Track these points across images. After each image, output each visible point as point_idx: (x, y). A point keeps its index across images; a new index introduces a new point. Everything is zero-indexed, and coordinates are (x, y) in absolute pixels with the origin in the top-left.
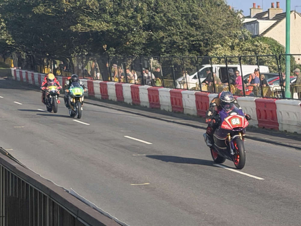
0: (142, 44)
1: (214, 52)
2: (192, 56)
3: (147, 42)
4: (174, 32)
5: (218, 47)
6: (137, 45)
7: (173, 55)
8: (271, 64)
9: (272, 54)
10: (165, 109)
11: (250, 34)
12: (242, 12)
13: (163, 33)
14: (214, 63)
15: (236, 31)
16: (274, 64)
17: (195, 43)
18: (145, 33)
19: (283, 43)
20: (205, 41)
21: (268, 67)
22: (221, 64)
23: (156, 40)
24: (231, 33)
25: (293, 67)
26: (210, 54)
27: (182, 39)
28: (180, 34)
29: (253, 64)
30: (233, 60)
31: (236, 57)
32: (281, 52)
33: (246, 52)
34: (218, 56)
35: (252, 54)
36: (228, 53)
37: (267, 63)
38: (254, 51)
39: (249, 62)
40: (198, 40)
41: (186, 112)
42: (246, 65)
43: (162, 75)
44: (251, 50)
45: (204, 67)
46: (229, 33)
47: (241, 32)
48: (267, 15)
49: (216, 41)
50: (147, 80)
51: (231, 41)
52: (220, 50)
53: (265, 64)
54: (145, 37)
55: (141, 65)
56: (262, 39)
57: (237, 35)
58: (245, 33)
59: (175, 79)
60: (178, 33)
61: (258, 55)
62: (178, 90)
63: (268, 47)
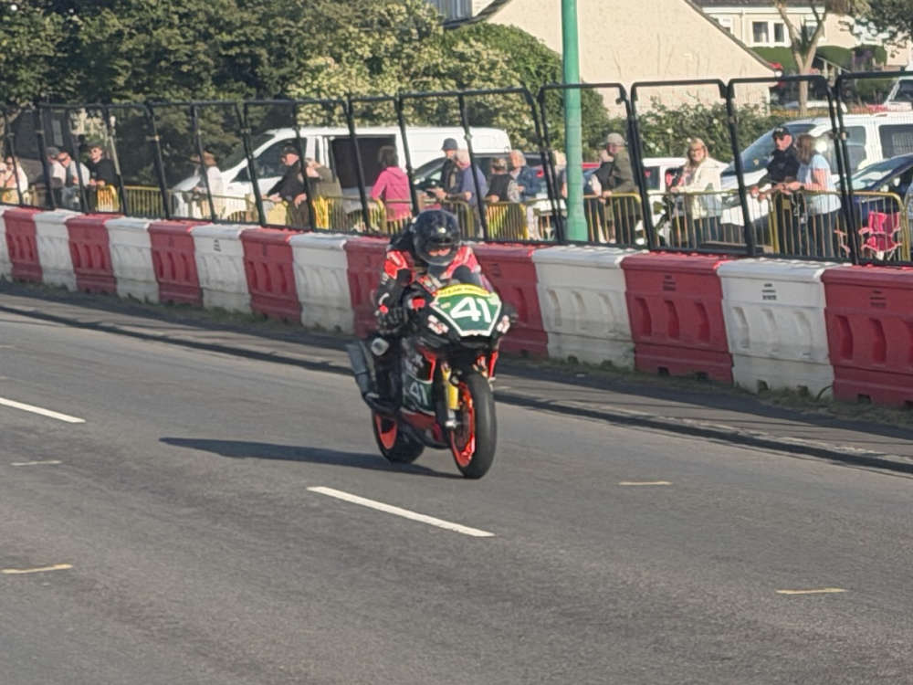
0: (41, 59)
1: (307, 84)
2: (227, 100)
3: (59, 55)
4: (158, 16)
5: (323, 64)
6: (24, 66)
7: (161, 96)
8: (515, 121)
9: (518, 86)
10: (135, 295)
11: (437, 15)
13: (118, 19)
14: (311, 122)
15: (386, 5)
16: (528, 122)
17: (238, 50)
18: (52, 20)
19: (554, 44)
20: (275, 45)
21: (508, 131)
22: (336, 125)
23: (96, 45)
24: (369, 13)
25: (596, 129)
26: (295, 91)
27: (191, 39)
28: (181, 21)
29: (452, 124)
30: (379, 111)
31: (390, 98)
32: (554, 76)
33: (425, 79)
34: (324, 97)
35: (447, 86)
36: (361, 87)
37: (505, 116)
38: (454, 74)
39: (436, 115)
40: (248, 42)
41: (210, 301)
42: (425, 126)
43: (118, 172)
44: (442, 71)
45: (272, 136)
46: (359, 14)
47: (404, 9)
49: (315, 42)
50: (66, 191)
51: (371, 41)
52: (328, 74)
53: (495, 123)
54: (52, 33)
55: (39, 136)
56: (482, 33)
57: (389, 18)
58: (420, 12)
59: (166, 185)
60: (176, 17)
61: (467, 90)
62: (180, 224)
63: (504, 61)
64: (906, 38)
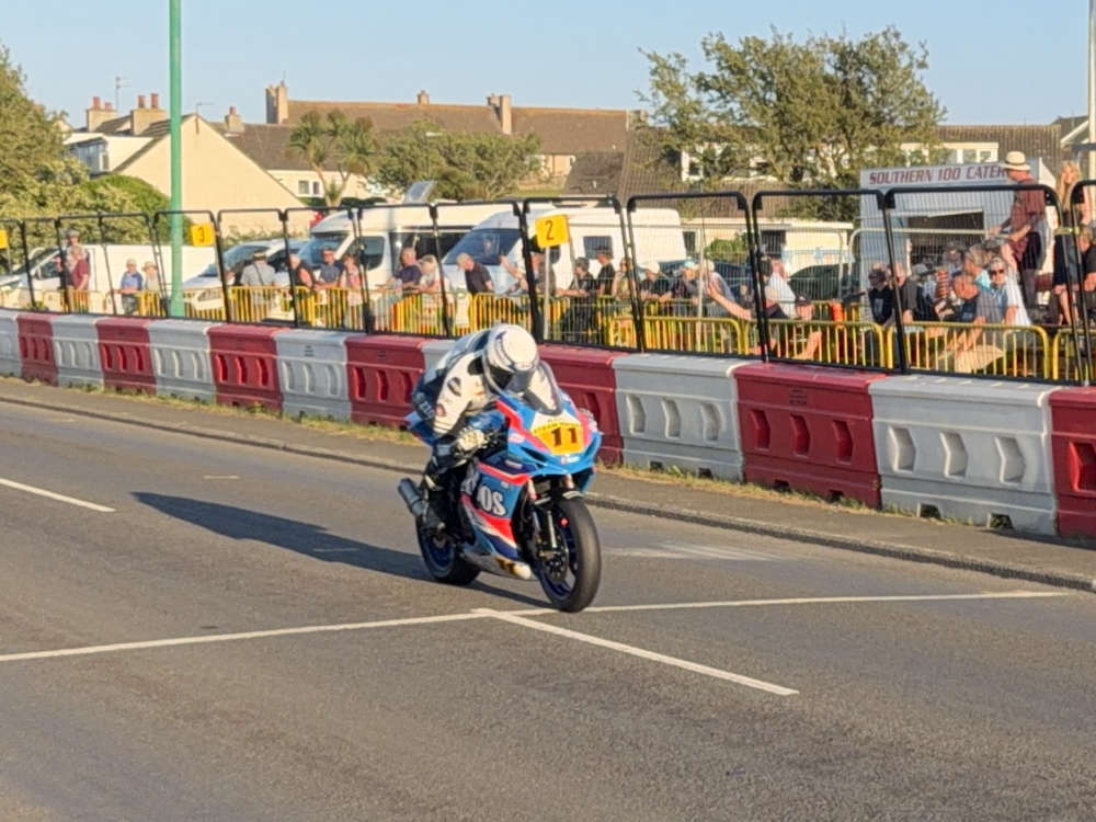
5: (6, 199)
11: (85, 169)
12: (65, 117)
15: (51, 161)
19: (165, 189)
36: (32, 214)
37: (131, 236)
47: (62, 163)
48: (127, 126)
51: (39, 185)
52: (10, 206)
56: (116, 181)
58: (73, 166)
63: (131, 200)
64: (400, 194)
